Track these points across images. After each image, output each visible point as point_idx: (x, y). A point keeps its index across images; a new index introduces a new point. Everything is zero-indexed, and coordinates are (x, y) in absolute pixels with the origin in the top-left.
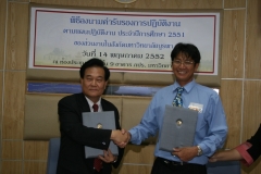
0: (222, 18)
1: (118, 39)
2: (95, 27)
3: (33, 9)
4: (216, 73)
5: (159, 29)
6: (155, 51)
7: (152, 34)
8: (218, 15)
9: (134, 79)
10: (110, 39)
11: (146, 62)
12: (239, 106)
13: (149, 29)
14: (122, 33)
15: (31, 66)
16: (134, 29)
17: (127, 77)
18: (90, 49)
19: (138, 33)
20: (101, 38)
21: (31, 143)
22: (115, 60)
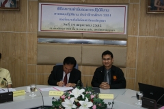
0: (128, 7)
1: (80, 17)
2: (69, 12)
3: (40, 4)
4: (125, 33)
5: (99, 13)
6: (97, 23)
7: (96, 15)
8: (127, 6)
9: (87, 36)
10: (76, 17)
11: (93, 28)
12: (136, 48)
13: (94, 13)
14: (82, 15)
15: (39, 30)
16: (87, 12)
17: (84, 35)
18: (67, 22)
19: (89, 15)
20: (72, 17)
21: (40, 66)
22: (79, 27)
